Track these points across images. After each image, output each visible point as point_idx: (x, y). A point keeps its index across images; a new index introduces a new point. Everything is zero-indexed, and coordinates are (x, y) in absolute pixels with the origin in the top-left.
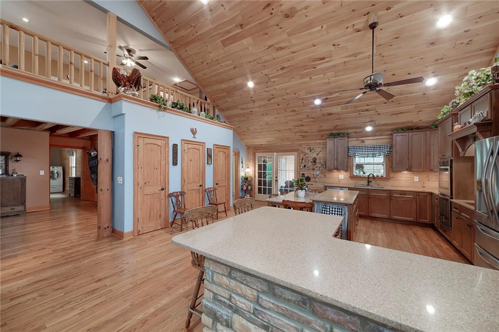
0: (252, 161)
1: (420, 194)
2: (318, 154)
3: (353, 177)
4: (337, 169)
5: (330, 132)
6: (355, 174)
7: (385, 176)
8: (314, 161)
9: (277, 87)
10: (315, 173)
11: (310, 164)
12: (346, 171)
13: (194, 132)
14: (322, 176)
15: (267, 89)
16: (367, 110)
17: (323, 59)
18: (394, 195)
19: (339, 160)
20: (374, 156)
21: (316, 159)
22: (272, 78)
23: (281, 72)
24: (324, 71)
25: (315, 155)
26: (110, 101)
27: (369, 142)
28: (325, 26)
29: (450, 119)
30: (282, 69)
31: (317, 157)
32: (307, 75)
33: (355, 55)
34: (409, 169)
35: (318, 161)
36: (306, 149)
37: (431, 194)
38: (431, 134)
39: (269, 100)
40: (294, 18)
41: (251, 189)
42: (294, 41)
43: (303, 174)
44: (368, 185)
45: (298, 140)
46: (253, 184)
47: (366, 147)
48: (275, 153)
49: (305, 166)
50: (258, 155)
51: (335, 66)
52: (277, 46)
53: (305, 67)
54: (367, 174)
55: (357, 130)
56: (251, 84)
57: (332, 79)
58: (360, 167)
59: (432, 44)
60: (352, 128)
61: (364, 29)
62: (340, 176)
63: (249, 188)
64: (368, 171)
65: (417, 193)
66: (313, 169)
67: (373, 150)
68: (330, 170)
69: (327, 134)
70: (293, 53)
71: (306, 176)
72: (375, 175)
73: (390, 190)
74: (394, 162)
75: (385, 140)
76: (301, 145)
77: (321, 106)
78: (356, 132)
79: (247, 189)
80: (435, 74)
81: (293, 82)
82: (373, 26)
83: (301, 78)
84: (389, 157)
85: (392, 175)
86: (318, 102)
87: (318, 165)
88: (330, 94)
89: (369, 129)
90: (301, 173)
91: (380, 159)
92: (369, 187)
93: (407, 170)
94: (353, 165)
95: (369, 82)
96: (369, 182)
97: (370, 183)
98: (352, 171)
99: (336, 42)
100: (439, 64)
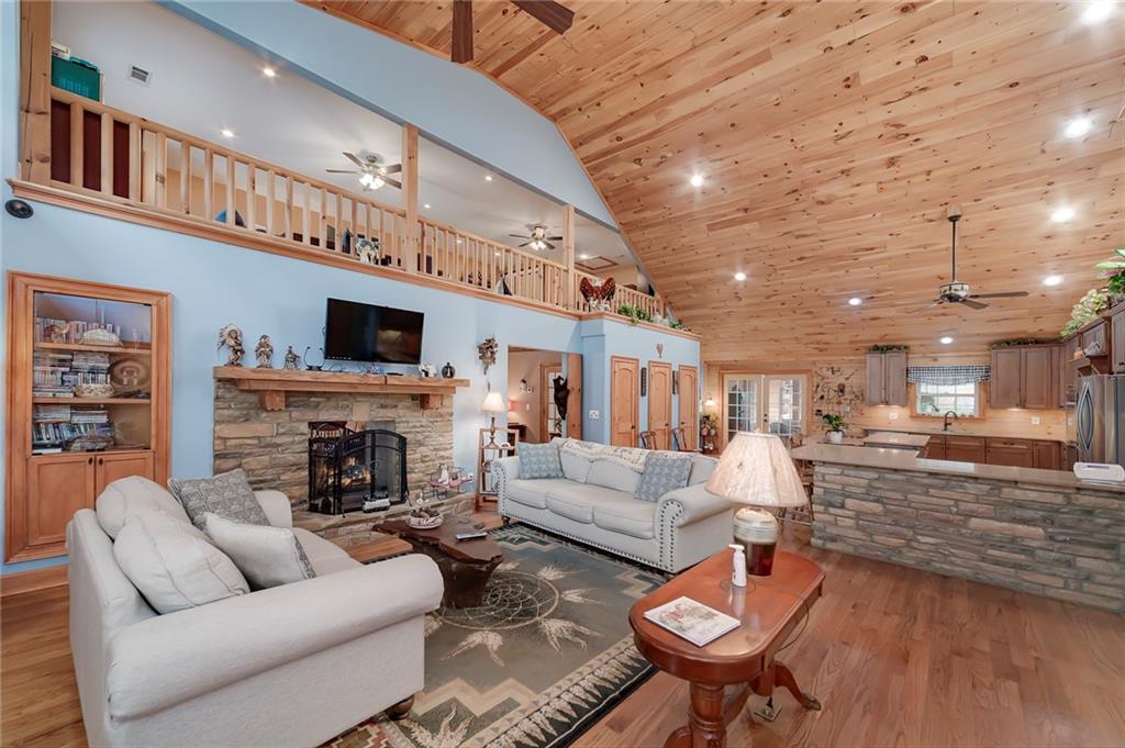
0: (717, 388)
1: (1041, 443)
2: (847, 379)
3: (915, 417)
4: (887, 403)
5: (873, 344)
6: (919, 411)
7: (976, 416)
8: (842, 389)
9: (785, 281)
10: (842, 410)
11: (832, 394)
12: (903, 406)
13: (660, 349)
14: (856, 414)
15: (768, 283)
16: (944, 315)
17: (872, 249)
18: (993, 445)
19: (891, 388)
20: (956, 382)
21: (844, 387)
22: (781, 269)
23: (797, 263)
24: (871, 264)
25: (842, 380)
26: (580, 318)
27: (947, 361)
28: (878, 215)
29: (1077, 338)
30: (801, 259)
31: (847, 383)
32: (842, 267)
33: (925, 247)
34: (1022, 404)
35: (847, 390)
36: (825, 369)
37: (1059, 443)
38: (1060, 352)
39: (768, 297)
40: (830, 206)
41: (716, 434)
42: (825, 229)
43: (819, 411)
44: (946, 429)
45: (810, 355)
46: (719, 425)
47: (942, 370)
48: (763, 376)
49: (822, 397)
50: (728, 378)
51: (890, 258)
52: (797, 233)
53: (840, 258)
54: (942, 413)
55: (924, 342)
56: (740, 277)
57: (883, 274)
58: (928, 399)
59: (1049, 237)
60: (915, 339)
61: (940, 219)
62: (891, 414)
63: (713, 432)
64: (945, 406)
65: (1035, 442)
66: (839, 403)
67: (957, 373)
68: (873, 404)
69: (866, 348)
70: (823, 241)
71: (825, 413)
72: (959, 414)
73: (985, 438)
74: (994, 395)
75: (979, 359)
76: (814, 363)
77: (859, 308)
78: (922, 345)
79: (709, 433)
80: (1058, 271)
81: (816, 275)
82: (954, 219)
83: (831, 271)
84: (985, 384)
85: (990, 413)
86: (855, 302)
87: (848, 396)
88: (878, 292)
89: (946, 341)
90: (816, 408)
91: (970, 388)
92: (948, 433)
93: (1017, 406)
94: (916, 397)
95: (948, 292)
96: (946, 425)
97: (949, 427)
98: (913, 407)
99: (894, 231)
100: (1063, 260)
